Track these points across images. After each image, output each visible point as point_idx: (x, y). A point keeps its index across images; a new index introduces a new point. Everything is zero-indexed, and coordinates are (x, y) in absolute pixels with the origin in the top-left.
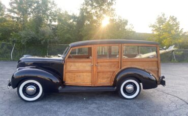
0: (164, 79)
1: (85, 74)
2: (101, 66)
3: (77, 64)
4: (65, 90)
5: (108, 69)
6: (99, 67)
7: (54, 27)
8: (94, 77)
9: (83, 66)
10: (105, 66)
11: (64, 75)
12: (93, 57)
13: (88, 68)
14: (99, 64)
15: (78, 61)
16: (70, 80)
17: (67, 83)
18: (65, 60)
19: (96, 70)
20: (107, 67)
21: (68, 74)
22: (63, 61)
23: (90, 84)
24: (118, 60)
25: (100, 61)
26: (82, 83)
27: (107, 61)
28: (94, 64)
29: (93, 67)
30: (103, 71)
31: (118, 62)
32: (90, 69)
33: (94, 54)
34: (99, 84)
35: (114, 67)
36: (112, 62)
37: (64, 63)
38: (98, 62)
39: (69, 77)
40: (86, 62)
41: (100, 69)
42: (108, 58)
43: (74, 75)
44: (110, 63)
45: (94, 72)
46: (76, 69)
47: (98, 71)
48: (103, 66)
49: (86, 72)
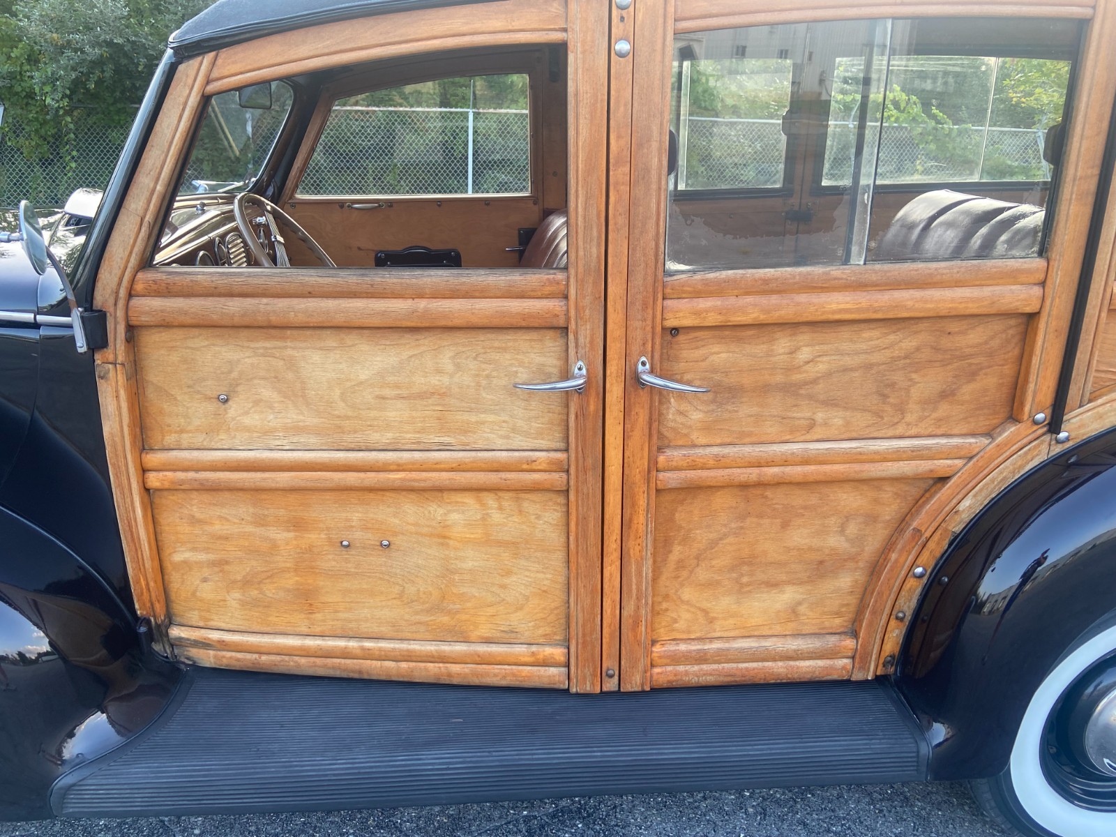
2: (726, 392)
3: (325, 365)
5: (827, 441)
6: (686, 417)
8: (612, 569)
9: (422, 396)
10: (790, 389)
11: (135, 540)
12: (596, 232)
13: (514, 430)
14: (689, 354)
15: (340, 319)
16: (243, 604)
17: (205, 645)
18: (103, 296)
19: (640, 464)
20: (830, 403)
21: (201, 522)
22: (75, 318)
23: (545, 663)
24: (1037, 291)
25: (712, 319)
26: (431, 648)
27: (837, 303)
28: (612, 369)
29: (593, 405)
30: (752, 474)
31: (1013, 322)
32: (544, 443)
33: (620, 174)
34: (675, 659)
35: (944, 409)
36: (923, 325)
37: (98, 339)
38: (675, 331)
39: (220, 564)
40: (482, 336)
41: (702, 441)
42: (858, 259)
43: (298, 525)
44: (875, 333)
45: (613, 499)
46: (313, 440)
47: (670, 479)
48: (765, 389)
49: (485, 494)
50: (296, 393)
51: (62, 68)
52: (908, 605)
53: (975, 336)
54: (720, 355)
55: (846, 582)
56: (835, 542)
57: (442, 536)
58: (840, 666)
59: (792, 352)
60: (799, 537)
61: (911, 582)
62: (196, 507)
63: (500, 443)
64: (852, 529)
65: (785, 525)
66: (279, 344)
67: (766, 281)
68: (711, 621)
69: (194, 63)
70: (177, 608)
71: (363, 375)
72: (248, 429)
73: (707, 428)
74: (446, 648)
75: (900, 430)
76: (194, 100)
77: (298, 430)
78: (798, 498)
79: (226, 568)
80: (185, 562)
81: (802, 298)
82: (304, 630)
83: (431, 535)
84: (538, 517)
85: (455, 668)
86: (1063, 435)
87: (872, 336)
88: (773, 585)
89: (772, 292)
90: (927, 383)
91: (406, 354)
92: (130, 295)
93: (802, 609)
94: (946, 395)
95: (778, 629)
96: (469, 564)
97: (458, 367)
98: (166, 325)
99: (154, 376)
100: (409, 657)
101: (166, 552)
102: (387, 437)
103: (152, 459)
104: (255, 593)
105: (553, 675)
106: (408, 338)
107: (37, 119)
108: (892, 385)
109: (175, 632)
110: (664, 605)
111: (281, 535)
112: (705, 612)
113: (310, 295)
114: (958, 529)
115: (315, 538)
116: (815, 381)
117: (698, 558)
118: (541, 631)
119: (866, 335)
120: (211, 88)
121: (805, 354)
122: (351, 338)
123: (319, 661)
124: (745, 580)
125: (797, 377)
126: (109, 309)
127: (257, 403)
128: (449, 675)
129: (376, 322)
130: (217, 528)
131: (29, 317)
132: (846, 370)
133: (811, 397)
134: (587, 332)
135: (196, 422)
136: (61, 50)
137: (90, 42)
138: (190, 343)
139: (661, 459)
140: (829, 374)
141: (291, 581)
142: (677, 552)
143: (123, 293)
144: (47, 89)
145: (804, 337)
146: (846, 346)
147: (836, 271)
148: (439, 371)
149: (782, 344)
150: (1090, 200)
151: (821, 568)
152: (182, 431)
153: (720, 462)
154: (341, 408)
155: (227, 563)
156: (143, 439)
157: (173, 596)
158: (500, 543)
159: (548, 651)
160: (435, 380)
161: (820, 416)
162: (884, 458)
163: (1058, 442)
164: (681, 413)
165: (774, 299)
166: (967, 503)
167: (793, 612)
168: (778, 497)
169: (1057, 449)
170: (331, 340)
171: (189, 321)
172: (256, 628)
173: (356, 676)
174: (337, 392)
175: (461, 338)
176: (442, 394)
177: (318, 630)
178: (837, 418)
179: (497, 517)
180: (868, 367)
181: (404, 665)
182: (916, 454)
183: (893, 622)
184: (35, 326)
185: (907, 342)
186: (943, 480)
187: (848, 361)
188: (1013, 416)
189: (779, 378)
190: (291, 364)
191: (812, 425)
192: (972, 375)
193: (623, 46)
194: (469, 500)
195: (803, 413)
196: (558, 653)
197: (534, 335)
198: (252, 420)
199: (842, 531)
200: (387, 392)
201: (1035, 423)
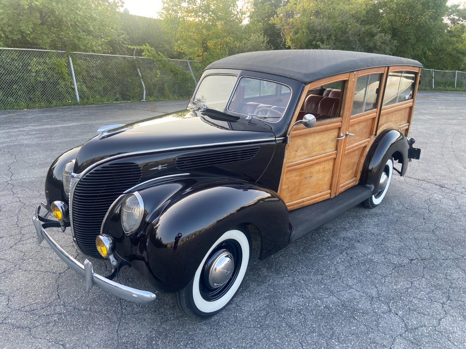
1: (321, 167)
3: (310, 140)
9: (321, 144)
13: (330, 148)
18: (289, 133)
19: (344, 150)
20: (358, 136)
23: (328, 194)
24: (376, 114)
31: (374, 119)
32: (334, 150)
34: (341, 188)
35: (366, 135)
40: (330, 131)
42: (364, 110)
43: (301, 175)
45: (341, 158)
46: (306, 156)
49: (325, 162)
50: (306, 147)
52: (361, 169)
53: (369, 122)
55: (355, 167)
56: (355, 160)
57: (319, 172)
61: (362, 165)
63: (329, 151)
64: (357, 157)
65: (352, 159)
66: (306, 137)
67: (358, 116)
68: (344, 179)
69: (307, 86)
71: (315, 141)
72: (299, 156)
76: (307, 92)
77: (305, 155)
81: (360, 118)
82: (296, 199)
83: (317, 172)
84: (330, 165)
85: (317, 199)
86: (377, 135)
88: (349, 170)
94: (366, 132)
95: (349, 179)
96: (321, 177)
100: (311, 199)
101: (283, 186)
102: (316, 153)
103: (287, 166)
104: (291, 193)
105: (329, 196)
108: (363, 131)
111: (298, 178)
114: (367, 154)
115: (302, 177)
118: (327, 188)
122: (315, 134)
123: (298, 205)
124: (347, 170)
127: (301, 150)
128: (315, 201)
129: (321, 130)
130: (290, 179)
132: (360, 130)
135: (292, 156)
138: (295, 140)
141: (297, 188)
145: (357, 125)
146: (360, 126)
147: (363, 113)
148: (324, 139)
151: (353, 166)
152: (290, 159)
154: (311, 149)
158: (325, 171)
162: (362, 143)
166: (368, 150)
167: (350, 175)
169: (376, 138)
170: (312, 135)
171: (298, 135)
172: (290, 201)
174: (311, 145)
176: (324, 143)
177: (298, 198)
178: (358, 138)
179: (326, 165)
181: (310, 201)
183: (360, 173)
185: (365, 124)
186: (366, 146)
187: (360, 128)
188: (372, 134)
190: (307, 141)
192: (369, 128)
193: (354, 80)
196: (329, 191)
197: (336, 129)
198: (299, 154)
200: (317, 144)
201: (375, 134)
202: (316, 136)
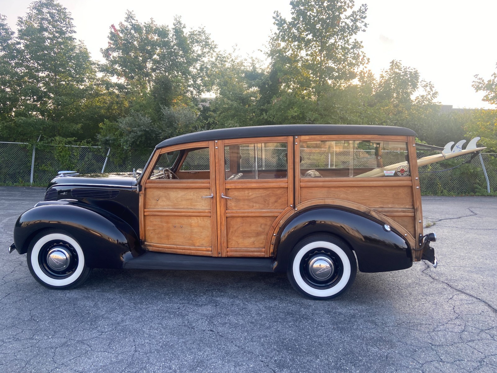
0: (432, 244)
1: (194, 221)
2: (238, 200)
3: (173, 194)
4: (141, 262)
5: (256, 209)
6: (231, 204)
7: (207, 105)
8: (219, 232)
9: (188, 200)
10: (248, 200)
11: (142, 224)
12: (214, 173)
13: (203, 206)
14: (231, 193)
15: (176, 187)
16: (157, 238)
17: (150, 246)
18: (142, 183)
19: (223, 212)
20: (256, 202)
21: (152, 222)
22: (137, 187)
23: (208, 251)
24: (287, 184)
25: (233, 187)
26: (188, 247)
27: (254, 185)
28: (217, 195)
29: (215, 201)
30: (243, 215)
31: (285, 189)
32: (208, 208)
33: (217, 165)
34: (232, 251)
35: (276, 204)
36: (270, 189)
37: (140, 190)
38: (228, 189)
39: (154, 230)
40: (198, 190)
41: (234, 209)
42: (257, 178)
43: (167, 223)
44: (262, 191)
45: (219, 218)
46: (170, 207)
47: (228, 215)
48: (244, 200)
49: (198, 217)
50: (169, 199)
51: (130, 138)
52: (273, 241)
53: (279, 192)
54: (236, 193)
55: (263, 237)
56: (260, 229)
57: (191, 225)
58: (262, 254)
59: (248, 193)
60: (253, 227)
61: (273, 237)
62: (152, 219)
63: (201, 208)
64: (263, 226)
65: (250, 225)
66: (167, 191)
67: (242, 181)
68: (239, 244)
69: (158, 150)
70: (147, 239)
71: (179, 196)
72: (161, 205)
73: (235, 206)
74: (191, 247)
75: (269, 208)
76: (158, 155)
77: (168, 205)
78: (252, 220)
79: (156, 231)
80: (149, 229)
81: (248, 184)
82: (167, 243)
83: (189, 225)
84: (207, 222)
85: (192, 251)
86: (296, 209)
87: (261, 191)
88: (249, 237)
89: (243, 183)
90: (272, 199)
91: (186, 192)
92: (146, 183)
93: (255, 242)
94: (276, 202)
95: (251, 246)
96: (195, 231)
97: (194, 195)
98: (150, 188)
99: (147, 196)
100: (184, 249)
101: (146, 227)
102: (182, 207)
103: (146, 210)
104: (159, 236)
105: (209, 253)
106: (186, 190)
107: (120, 152)
108: (266, 200)
109: (146, 243)
110: (230, 240)
111: (165, 224)
112: (237, 242)
113: (172, 183)
114: (281, 226)
115: (170, 225)
116: (253, 199)
117: (235, 231)
118: (208, 244)
119: (260, 191)
120: (160, 153)
121: (250, 194)
122: (177, 190)
124: (244, 236)
125: (249, 198)
126: (143, 185)
127: (162, 201)
128: (191, 253)
129: (181, 187)
130: (155, 223)
131: (131, 187)
132: (258, 197)
133: (252, 201)
134: (213, 189)
135: (153, 204)
136: (130, 132)
137: (139, 130)
138: (154, 191)
139: (227, 211)
140: (255, 198)
141: (165, 233)
142: (231, 230)
143: (145, 183)
144: (125, 144)
145: (250, 191)
146: (257, 193)
147: (253, 180)
148: (191, 195)
149: (246, 192)
150: (293, 169)
151: (258, 234)
152: (151, 205)
153: (237, 213)
154: (175, 202)
155: (156, 230)
156: (145, 207)
157: (146, 236)
158: (201, 227)
159: (208, 248)
160: (191, 197)
161: (254, 205)
162: (265, 212)
163: (296, 210)
164: (230, 204)
165: (243, 184)
166: (281, 221)
167: (254, 243)
168: (248, 219)
169: (296, 212)
170: (174, 190)
171: (154, 187)
172: (160, 243)
173: (175, 253)
174: (175, 199)
175: (194, 190)
176: (191, 199)
177: (169, 243)
178: (258, 206)
179: (200, 221)
180: (262, 196)
181: (184, 251)
182: (271, 212)
183: (271, 245)
184: (131, 188)
185: (268, 192)
186: (277, 217)
187: (258, 195)
188: (288, 206)
189: (247, 198)
190: (168, 194)
191: (253, 206)
192: (280, 198)
193: (217, 147)
194: (195, 218)
195: (251, 204)
196: (210, 249)
197: (206, 189)
198: (162, 204)
199: (261, 227)
200: (183, 199)
201: (291, 207)
202: (179, 191)
